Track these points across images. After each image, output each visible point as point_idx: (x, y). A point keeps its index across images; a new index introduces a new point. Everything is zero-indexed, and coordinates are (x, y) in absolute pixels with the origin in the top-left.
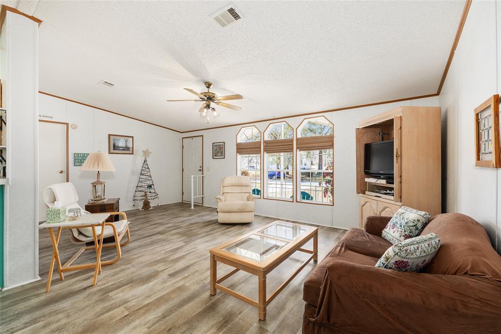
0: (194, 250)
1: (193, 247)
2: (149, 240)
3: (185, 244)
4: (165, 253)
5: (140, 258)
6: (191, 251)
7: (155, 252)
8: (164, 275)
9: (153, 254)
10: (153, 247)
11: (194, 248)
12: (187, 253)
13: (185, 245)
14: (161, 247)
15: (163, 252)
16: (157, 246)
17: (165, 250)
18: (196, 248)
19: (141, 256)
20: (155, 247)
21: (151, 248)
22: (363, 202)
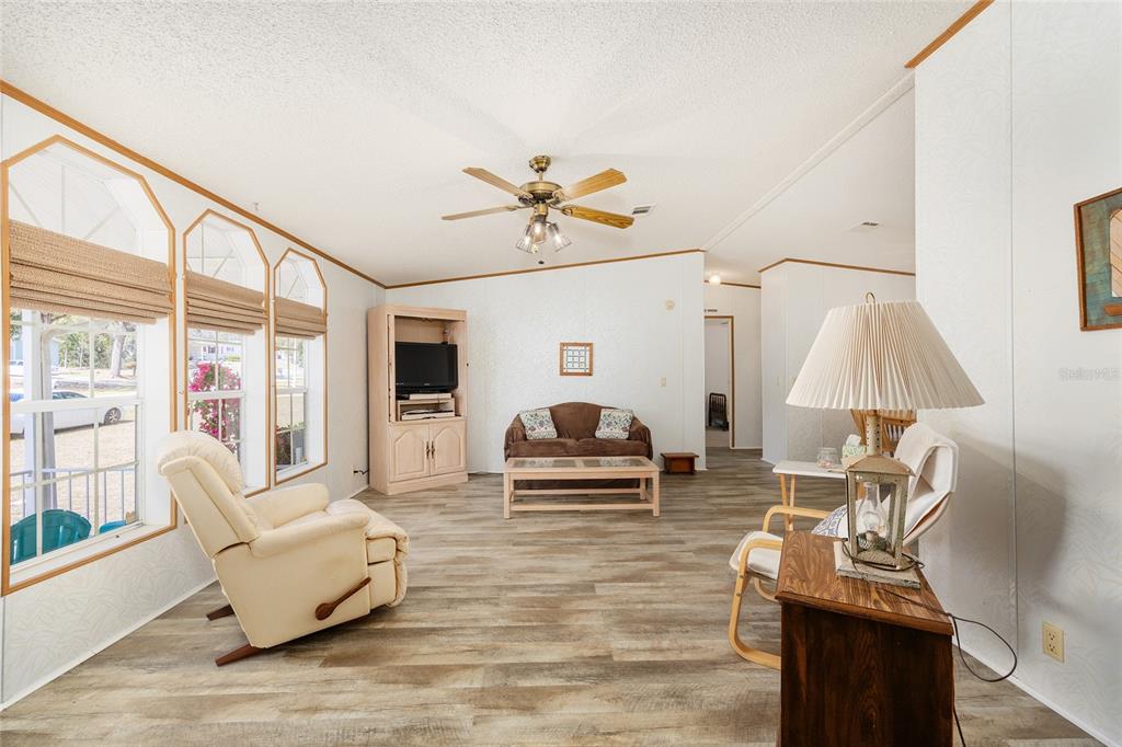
0: (603, 564)
1: (597, 570)
2: (665, 644)
3: (597, 585)
4: (660, 578)
5: (714, 588)
6: (611, 564)
7: (677, 591)
9: (684, 587)
10: (673, 606)
11: (600, 567)
13: (601, 582)
14: (655, 598)
15: (662, 584)
16: (662, 606)
17: (652, 587)
18: (594, 567)
19: (711, 592)
20: (667, 606)
21: (679, 606)
22: (399, 434)
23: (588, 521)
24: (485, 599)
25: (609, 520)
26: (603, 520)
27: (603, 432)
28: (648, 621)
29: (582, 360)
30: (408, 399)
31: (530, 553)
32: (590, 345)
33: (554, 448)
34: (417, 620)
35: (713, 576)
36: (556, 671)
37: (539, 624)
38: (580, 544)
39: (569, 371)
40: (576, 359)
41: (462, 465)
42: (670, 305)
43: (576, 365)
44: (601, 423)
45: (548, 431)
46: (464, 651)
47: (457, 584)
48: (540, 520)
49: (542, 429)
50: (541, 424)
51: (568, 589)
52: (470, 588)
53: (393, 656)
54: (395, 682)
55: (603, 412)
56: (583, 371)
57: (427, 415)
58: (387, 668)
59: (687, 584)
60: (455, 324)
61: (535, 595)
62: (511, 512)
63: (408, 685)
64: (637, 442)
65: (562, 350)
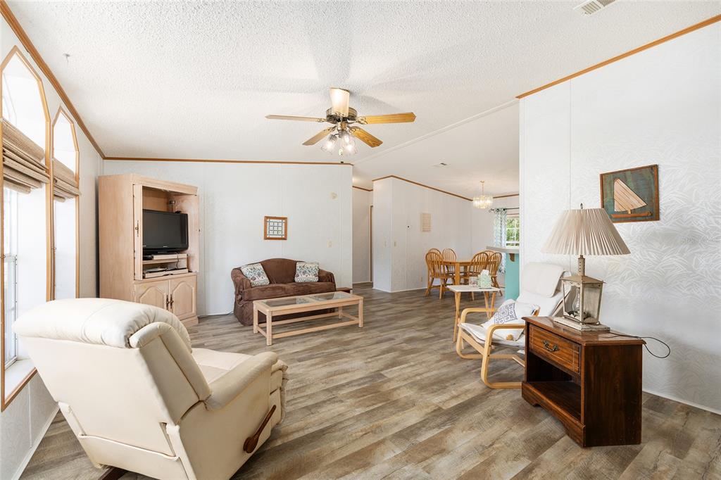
0: (369, 360)
1: (370, 365)
2: (454, 393)
3: (382, 372)
4: (407, 360)
6: (373, 359)
7: (424, 365)
8: (398, 340)
11: (369, 362)
12: (378, 358)
13: (382, 370)
14: (419, 372)
15: (412, 363)
16: (428, 375)
17: (410, 366)
18: (366, 363)
20: (430, 374)
21: (435, 372)
22: (144, 290)
23: (328, 337)
24: (329, 400)
25: (338, 334)
26: (335, 334)
27: (300, 278)
28: (433, 384)
29: (280, 229)
30: (151, 259)
31: (315, 364)
32: (285, 219)
33: (277, 291)
34: (302, 429)
35: (429, 353)
36: (427, 426)
37: (383, 403)
38: (340, 351)
39: (271, 236)
40: (276, 228)
41: (193, 312)
42: (334, 196)
43: (276, 233)
44: (298, 272)
45: (262, 280)
46: (362, 436)
47: (296, 396)
48: (295, 342)
49: (260, 279)
50: (259, 275)
51: (370, 379)
52: (310, 397)
53: (320, 459)
54: (347, 473)
55: (298, 265)
56: (280, 237)
57: (167, 273)
58: (327, 467)
59: (424, 360)
60: (185, 197)
61: (355, 388)
62: (273, 340)
63: (358, 471)
64: (328, 283)
65: (266, 222)
